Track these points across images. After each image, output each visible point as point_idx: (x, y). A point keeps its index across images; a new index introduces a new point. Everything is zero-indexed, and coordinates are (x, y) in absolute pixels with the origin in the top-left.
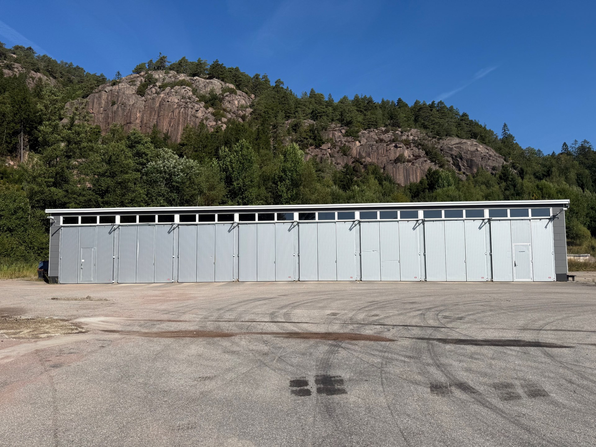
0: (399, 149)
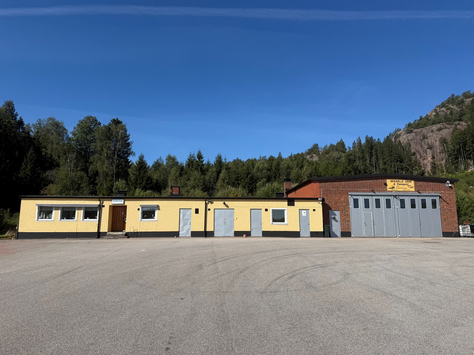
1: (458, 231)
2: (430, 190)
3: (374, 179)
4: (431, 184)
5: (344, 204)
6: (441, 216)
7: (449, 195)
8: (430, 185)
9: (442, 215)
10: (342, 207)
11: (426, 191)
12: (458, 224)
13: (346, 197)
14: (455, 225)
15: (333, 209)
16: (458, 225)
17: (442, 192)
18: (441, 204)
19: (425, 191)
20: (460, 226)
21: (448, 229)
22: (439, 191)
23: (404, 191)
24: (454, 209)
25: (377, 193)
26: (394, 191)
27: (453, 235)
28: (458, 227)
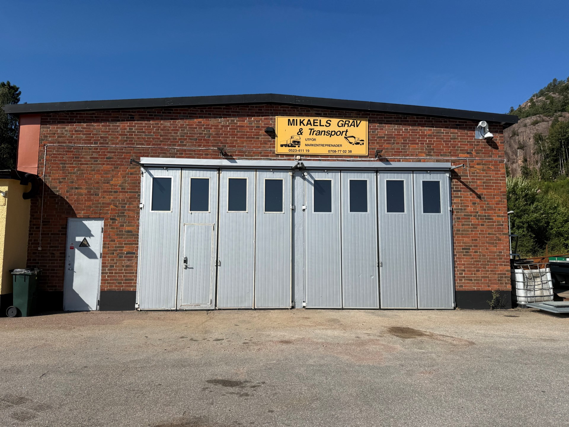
1: (509, 287)
2: (421, 152)
3: (234, 116)
4: (427, 130)
5: (121, 196)
6: (453, 237)
7: (485, 167)
8: (423, 136)
9: (456, 234)
10: (112, 206)
11: (408, 155)
12: (509, 264)
13: (131, 174)
14: (501, 268)
15: (82, 214)
16: (509, 268)
17: (462, 156)
18: (455, 197)
19: (403, 155)
20: (516, 271)
21: (475, 280)
22: (452, 156)
23: (332, 153)
24: (498, 216)
25: (240, 163)
26: (296, 155)
27: (492, 303)
28: (509, 274)
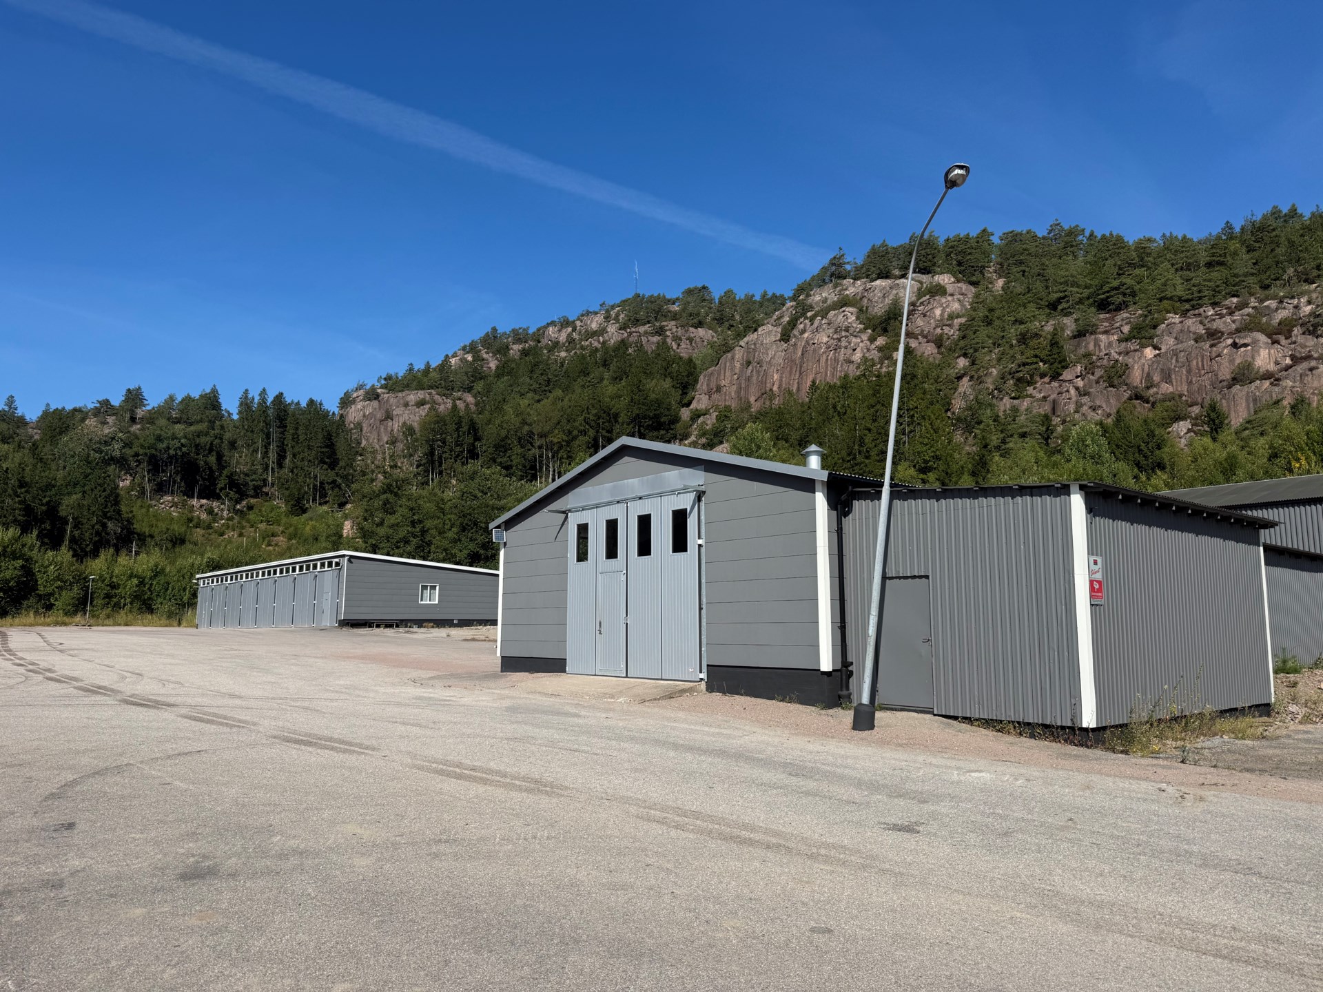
0: (1242, 349)
